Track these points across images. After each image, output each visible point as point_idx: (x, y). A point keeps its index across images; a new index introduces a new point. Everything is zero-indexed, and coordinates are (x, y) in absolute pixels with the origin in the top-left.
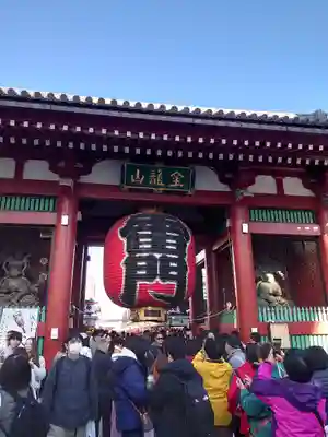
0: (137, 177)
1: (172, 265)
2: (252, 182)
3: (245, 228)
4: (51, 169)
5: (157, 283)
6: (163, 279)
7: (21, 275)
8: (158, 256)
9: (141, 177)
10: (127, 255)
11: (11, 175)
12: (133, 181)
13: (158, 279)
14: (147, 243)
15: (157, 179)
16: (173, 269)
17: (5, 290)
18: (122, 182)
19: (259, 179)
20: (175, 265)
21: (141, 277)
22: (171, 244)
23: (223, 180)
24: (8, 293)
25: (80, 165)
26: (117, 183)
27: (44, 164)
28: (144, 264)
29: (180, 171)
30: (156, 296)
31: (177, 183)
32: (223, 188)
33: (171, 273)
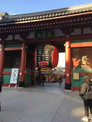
0: (39, 35)
1: (47, 57)
4: (20, 36)
5: (43, 62)
11: (12, 39)
12: (38, 36)
14: (40, 52)
15: (44, 35)
16: (47, 59)
18: (35, 37)
19: (76, 30)
20: (48, 57)
21: (39, 61)
23: (63, 32)
25: (26, 34)
27: (18, 35)
29: (50, 32)
31: (49, 35)
32: (63, 35)
33: (47, 60)
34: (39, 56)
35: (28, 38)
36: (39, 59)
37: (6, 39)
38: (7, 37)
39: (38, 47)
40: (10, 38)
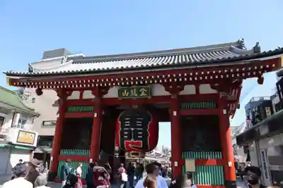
0: (125, 93)
1: (139, 133)
2: (182, 89)
3: (175, 113)
4: (93, 93)
6: (135, 139)
8: (133, 129)
9: (127, 93)
10: (121, 129)
11: (78, 98)
13: (132, 140)
15: (134, 93)
16: (140, 135)
18: (119, 96)
19: (186, 87)
20: (141, 133)
21: (126, 139)
22: (139, 123)
23: (167, 90)
26: (117, 96)
27: (90, 92)
28: (127, 133)
29: (144, 88)
30: (133, 147)
31: (143, 94)
32: (167, 93)
33: (139, 137)
34: (126, 131)
35: (105, 96)
36: (126, 135)
37: (69, 98)
38: (70, 95)
39: (123, 112)
40: (75, 95)
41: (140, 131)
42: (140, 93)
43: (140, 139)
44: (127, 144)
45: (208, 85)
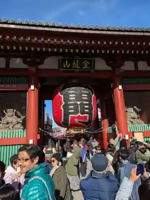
1: (86, 107)
2: (123, 65)
3: (120, 87)
5: (79, 116)
6: (82, 114)
7: (13, 115)
8: (79, 103)
9: (68, 64)
10: (64, 103)
12: (64, 66)
13: (79, 114)
14: (73, 97)
16: (87, 109)
17: (6, 123)
18: (59, 67)
19: (126, 63)
20: (87, 107)
21: (71, 113)
22: (85, 96)
23: (107, 65)
24: (7, 124)
25: (38, 60)
28: (72, 107)
29: (87, 60)
30: (79, 121)
31: (86, 67)
32: (109, 68)
33: (86, 111)
34: (71, 104)
35: (41, 67)
36: (71, 109)
41: (86, 105)
42: (83, 65)
43: (87, 113)
44: (73, 118)
45: (145, 63)
